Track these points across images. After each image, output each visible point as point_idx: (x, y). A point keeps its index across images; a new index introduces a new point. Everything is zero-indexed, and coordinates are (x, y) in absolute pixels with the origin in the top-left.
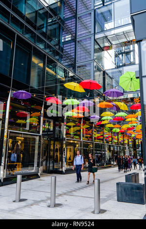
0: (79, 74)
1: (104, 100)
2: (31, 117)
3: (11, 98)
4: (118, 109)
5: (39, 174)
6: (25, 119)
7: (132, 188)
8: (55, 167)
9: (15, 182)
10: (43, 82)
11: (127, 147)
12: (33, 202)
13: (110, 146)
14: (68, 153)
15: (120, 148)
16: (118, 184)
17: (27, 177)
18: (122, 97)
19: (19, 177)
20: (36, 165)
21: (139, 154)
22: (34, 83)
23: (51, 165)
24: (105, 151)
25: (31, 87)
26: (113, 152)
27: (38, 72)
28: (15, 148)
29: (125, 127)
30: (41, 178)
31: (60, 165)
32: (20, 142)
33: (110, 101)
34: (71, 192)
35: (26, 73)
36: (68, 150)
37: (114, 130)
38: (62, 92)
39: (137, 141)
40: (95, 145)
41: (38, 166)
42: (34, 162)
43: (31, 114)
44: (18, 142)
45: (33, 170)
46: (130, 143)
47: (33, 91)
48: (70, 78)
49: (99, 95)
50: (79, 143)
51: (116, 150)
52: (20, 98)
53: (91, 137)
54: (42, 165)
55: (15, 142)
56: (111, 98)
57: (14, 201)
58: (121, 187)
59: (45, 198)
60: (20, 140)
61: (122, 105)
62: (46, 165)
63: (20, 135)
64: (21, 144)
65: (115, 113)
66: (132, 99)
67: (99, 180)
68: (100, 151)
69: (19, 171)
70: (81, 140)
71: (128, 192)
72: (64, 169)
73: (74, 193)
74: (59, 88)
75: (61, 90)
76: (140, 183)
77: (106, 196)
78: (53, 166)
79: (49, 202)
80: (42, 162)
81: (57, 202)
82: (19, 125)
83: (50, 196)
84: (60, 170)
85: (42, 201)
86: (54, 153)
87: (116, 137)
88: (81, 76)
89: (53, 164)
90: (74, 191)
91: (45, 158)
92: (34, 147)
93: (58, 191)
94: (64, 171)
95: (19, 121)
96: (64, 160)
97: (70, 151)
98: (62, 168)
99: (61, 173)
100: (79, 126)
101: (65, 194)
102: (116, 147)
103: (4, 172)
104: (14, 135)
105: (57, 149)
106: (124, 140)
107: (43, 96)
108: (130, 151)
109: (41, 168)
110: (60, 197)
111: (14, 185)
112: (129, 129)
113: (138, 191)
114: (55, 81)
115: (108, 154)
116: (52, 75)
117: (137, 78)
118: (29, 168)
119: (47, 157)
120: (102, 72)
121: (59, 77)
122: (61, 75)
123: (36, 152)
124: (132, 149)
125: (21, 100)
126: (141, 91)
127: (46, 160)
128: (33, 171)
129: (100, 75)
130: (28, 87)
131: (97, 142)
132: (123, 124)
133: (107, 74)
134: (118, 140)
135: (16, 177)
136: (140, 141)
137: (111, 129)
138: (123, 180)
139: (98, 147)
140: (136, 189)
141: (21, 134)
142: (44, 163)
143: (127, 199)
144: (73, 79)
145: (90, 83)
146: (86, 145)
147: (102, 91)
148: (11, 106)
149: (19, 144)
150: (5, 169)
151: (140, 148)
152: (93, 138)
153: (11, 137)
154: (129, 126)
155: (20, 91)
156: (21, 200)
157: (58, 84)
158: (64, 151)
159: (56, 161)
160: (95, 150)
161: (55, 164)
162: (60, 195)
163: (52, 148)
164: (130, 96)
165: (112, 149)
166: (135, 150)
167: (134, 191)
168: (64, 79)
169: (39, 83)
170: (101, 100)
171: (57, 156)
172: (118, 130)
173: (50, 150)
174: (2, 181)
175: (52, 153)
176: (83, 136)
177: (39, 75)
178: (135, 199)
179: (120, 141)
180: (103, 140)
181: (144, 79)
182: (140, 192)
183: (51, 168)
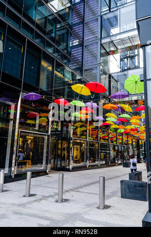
0: (86, 77)
1: (110, 101)
2: (40, 117)
3: (22, 99)
4: (123, 111)
5: (47, 171)
6: (35, 119)
7: (135, 186)
8: (63, 165)
9: (25, 178)
10: (52, 84)
11: (130, 146)
12: (42, 197)
13: (114, 146)
14: (75, 151)
15: (124, 148)
16: (122, 182)
17: (36, 174)
18: (127, 99)
19: (29, 174)
20: (44, 162)
21: (142, 153)
22: (43, 85)
23: (59, 163)
24: (109, 150)
25: (41, 89)
26: (118, 152)
27: (47, 75)
28: (25, 146)
29: (129, 127)
30: (50, 175)
31: (67, 163)
32: (30, 141)
33: (115, 103)
34: (77, 188)
35: (36, 76)
36: (75, 149)
37: (118, 131)
38: (70, 94)
39: (140, 141)
40: (101, 145)
41: (47, 163)
42: (42, 160)
43: (40, 114)
44: (28, 140)
46: (134, 143)
47: (42, 93)
48: (77, 81)
49: (104, 97)
50: (85, 142)
51: (120, 149)
52: (31, 99)
53: (97, 137)
54: (50, 163)
55: (25, 141)
56: (116, 100)
57: (24, 196)
58: (125, 184)
59: (54, 194)
60: (30, 139)
61: (127, 107)
62: (54, 162)
63: (30, 135)
64: (30, 143)
65: (120, 115)
66: (136, 101)
67: (104, 178)
68: (105, 150)
69: (29, 168)
70: (88, 140)
71: (131, 190)
72: (71, 167)
73: (80, 189)
74: (67, 90)
75: (68, 92)
76: (143, 181)
77: (111, 193)
78: (61, 164)
79: (57, 197)
80: (50, 160)
81: (64, 198)
82: (29, 125)
83: (57, 192)
84: (67, 167)
85: (50, 196)
86: (61, 152)
87: (121, 137)
88: (88, 79)
89: (61, 162)
90: (80, 188)
91: (53, 156)
92: (43, 145)
93: (65, 188)
94: (71, 169)
95: (29, 122)
96: (71, 159)
97: (77, 150)
98: (69, 166)
99: (68, 170)
100: (85, 127)
101: (72, 190)
102: (120, 147)
103: (15, 169)
104: (24, 134)
105: (64, 148)
106: (127, 141)
107: (52, 98)
108: (134, 151)
109: (49, 166)
110: (67, 193)
111: (24, 181)
112: (132, 130)
113: (140, 188)
114: (63, 84)
115: (113, 153)
116: (60, 78)
117: (141, 81)
118: (38, 165)
119: (55, 155)
120: (108, 76)
121: (66, 80)
122: (68, 78)
123: (45, 150)
124: (135, 149)
125: (31, 101)
126: (146, 93)
127: (54, 158)
128: (42, 168)
129: (105, 78)
130: (38, 89)
131: (102, 141)
132: (127, 125)
133: (113, 78)
134: (122, 140)
135: (26, 174)
136: (143, 142)
137: (116, 130)
138: (127, 178)
139: (104, 147)
140: (139, 187)
141: (31, 133)
142: (52, 161)
143: (130, 196)
144: (80, 82)
145: (97, 85)
146: (92, 145)
147: (107, 93)
148: (21, 107)
149: (29, 142)
150: (15, 166)
151: (143, 148)
152: (99, 138)
153: (21, 136)
154: (133, 127)
155: (30, 94)
156: (30, 195)
157: (66, 87)
158: (71, 149)
159: (63, 159)
160: (100, 150)
161: (63, 162)
162: (67, 191)
163: (60, 147)
164: (134, 98)
165: (116, 148)
166: (138, 149)
167: (137, 188)
168: (71, 82)
169: (48, 85)
170: (107, 102)
171: (64, 154)
172: (123, 131)
173: (58, 149)
174: (13, 177)
175: (59, 152)
176: (89, 136)
177: (48, 78)
178: (138, 196)
179: (124, 141)
180: (108, 140)
181: (148, 82)
182: (143, 190)
183: (59, 166)
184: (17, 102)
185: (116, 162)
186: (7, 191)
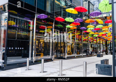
1: (89, 18)
2: (47, 29)
3: (36, 18)
4: (97, 23)
5: (53, 59)
6: (44, 30)
7: (105, 67)
8: (61, 56)
9: (41, 63)
10: (53, 9)
11: (101, 45)
12: (50, 73)
13: (92, 45)
14: (68, 48)
15: (98, 46)
16: (96, 65)
17: (46, 61)
18: (100, 16)
19: (43, 60)
20: (51, 54)
21: (109, 49)
22: (48, 9)
23: (59, 55)
24: (89, 47)
25: (47, 12)
26: (94, 48)
27: (51, 3)
28: (40, 45)
29: (101, 33)
30: (54, 61)
31: (64, 55)
32: (42, 42)
33: (92, 19)
34: (70, 68)
35: (44, 5)
36: (68, 47)
37: (94, 36)
38: (64, 14)
39: (108, 42)
40: (83, 44)
43: (47, 27)
44: (41, 42)
45: (49, 57)
46: (104, 43)
47: (48, 14)
48: (69, 6)
49: (85, 15)
51: (95, 47)
53: (81, 40)
54: (54, 55)
55: (39, 42)
56: (93, 17)
57: (41, 72)
58: (98, 66)
59: (57, 71)
60: (42, 41)
61: (100, 21)
65: (95, 26)
66: (106, 17)
67: (86, 62)
68: (86, 47)
69: (42, 58)
70: (76, 41)
71: (102, 69)
72: (66, 57)
73: (72, 69)
74: (62, 12)
75: (63, 13)
77: (90, 71)
78: (60, 55)
79: (59, 73)
81: (63, 73)
82: (41, 33)
83: (59, 70)
84: (64, 57)
85: (55, 72)
86: (60, 49)
87: (96, 40)
88: (75, 5)
89: (60, 54)
90: (72, 68)
91: (55, 51)
92: (50, 45)
93: (63, 68)
94: (66, 58)
95: (41, 31)
96: (66, 52)
97: (69, 47)
98: (65, 56)
99: (64, 59)
100: (74, 34)
101: (67, 69)
102: (95, 45)
103: (34, 58)
104: (38, 38)
105: (62, 46)
106: (100, 42)
107: (54, 17)
108: (103, 48)
109: (53, 56)
110: (64, 71)
111: (40, 64)
112: (103, 35)
113: (108, 69)
114: (60, 8)
116: (58, 5)
117: (110, 4)
118: (47, 56)
119: (56, 50)
120: (88, 2)
121: (62, 6)
122: (63, 4)
124: (105, 47)
125: (42, 19)
126: (113, 12)
127: (56, 52)
129: (86, 4)
130: (45, 12)
131: (85, 42)
132: (100, 32)
133: (91, 3)
135: (41, 61)
136: (109, 42)
137: (93, 35)
138: (100, 63)
139: (85, 45)
140: (107, 68)
141: (42, 38)
142: (55, 54)
143: (102, 72)
144: (71, 7)
145: (81, 8)
146: (78, 44)
147: (87, 13)
148: (36, 23)
149: (41, 43)
150: (35, 56)
151: (110, 46)
152: (82, 40)
153: (37, 40)
154: (104, 33)
155: (41, 15)
156: (44, 72)
157: (62, 10)
158: (66, 47)
160: (83, 47)
162: (65, 70)
163: (59, 45)
164: (105, 15)
165: (93, 46)
166: (106, 47)
167: (106, 68)
168: (65, 7)
169: (51, 9)
170: (87, 18)
171: (62, 50)
172: (97, 36)
173: (58, 46)
174: (34, 62)
176: (76, 39)
177: (51, 5)
178: (106, 73)
179: (98, 42)
180: (88, 41)
181: (114, 4)
182: (109, 69)
183: (59, 56)
184: (34, 20)
185: (93, 54)
186: (31, 69)
